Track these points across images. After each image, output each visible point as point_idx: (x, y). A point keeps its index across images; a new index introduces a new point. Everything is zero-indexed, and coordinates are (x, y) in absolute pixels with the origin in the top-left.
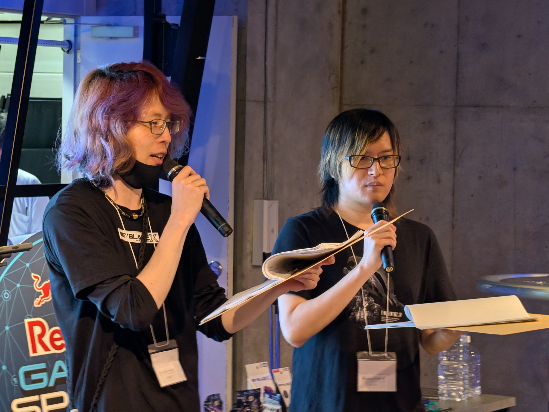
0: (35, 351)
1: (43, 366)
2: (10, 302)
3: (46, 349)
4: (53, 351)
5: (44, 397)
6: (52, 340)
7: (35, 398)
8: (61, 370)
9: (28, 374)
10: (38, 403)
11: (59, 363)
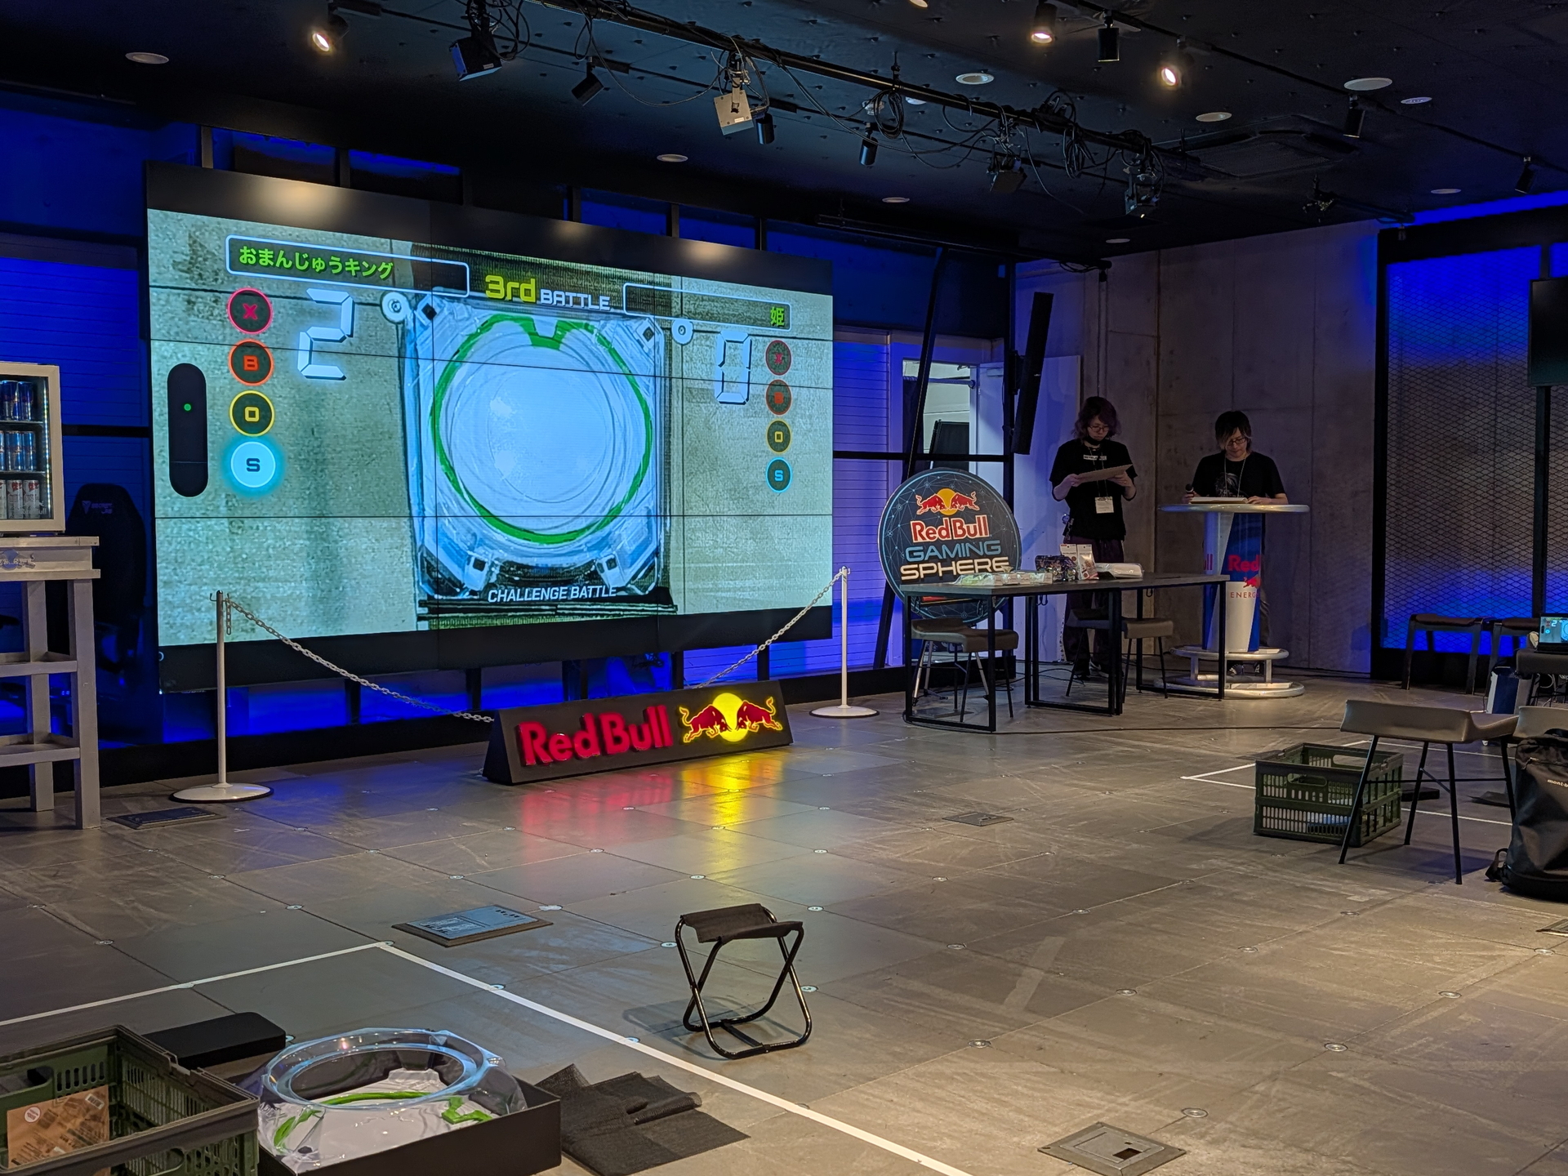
0: (916, 539)
1: (921, 548)
2: (901, 511)
3: (923, 538)
4: (928, 540)
5: (921, 566)
6: (928, 534)
7: (916, 566)
8: (932, 551)
9: (911, 553)
10: (918, 569)
11: (931, 547)
